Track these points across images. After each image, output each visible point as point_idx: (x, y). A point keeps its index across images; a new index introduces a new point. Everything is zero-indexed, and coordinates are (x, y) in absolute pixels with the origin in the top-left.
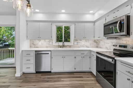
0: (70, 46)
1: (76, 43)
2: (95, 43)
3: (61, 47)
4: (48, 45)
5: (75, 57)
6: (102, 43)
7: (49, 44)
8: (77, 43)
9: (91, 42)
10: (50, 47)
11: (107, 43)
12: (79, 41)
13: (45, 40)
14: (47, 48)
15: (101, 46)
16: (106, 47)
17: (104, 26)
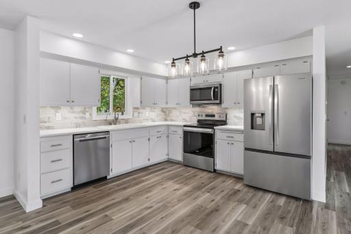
0: (127, 121)
1: (136, 114)
2: (163, 114)
3: (110, 124)
4: (80, 121)
5: (149, 140)
6: (175, 114)
7: (81, 118)
8: (139, 113)
9: (158, 111)
10: (85, 125)
11: (185, 113)
12: (141, 111)
13: (71, 108)
14: (77, 127)
15: (174, 119)
16: (183, 119)
17: (191, 90)
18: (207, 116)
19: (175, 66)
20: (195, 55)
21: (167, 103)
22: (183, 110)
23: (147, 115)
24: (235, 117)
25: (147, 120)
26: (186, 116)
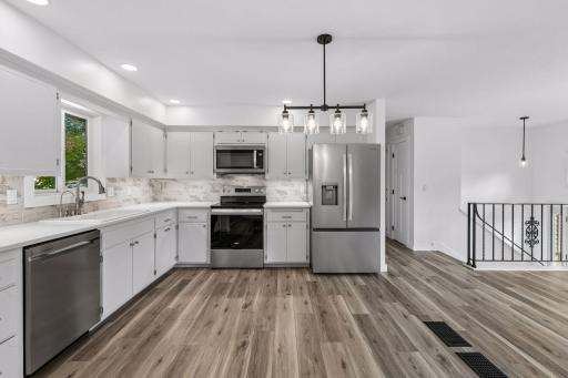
2: (150, 189)
3: (69, 214)
5: (155, 236)
6: (174, 188)
8: (115, 189)
9: (144, 184)
15: (173, 197)
16: (192, 197)
17: (218, 151)
18: (238, 190)
19: (287, 116)
20: (325, 108)
21: (165, 170)
22: (192, 183)
23: (129, 192)
24: (279, 191)
25: (128, 200)
26: (198, 192)
